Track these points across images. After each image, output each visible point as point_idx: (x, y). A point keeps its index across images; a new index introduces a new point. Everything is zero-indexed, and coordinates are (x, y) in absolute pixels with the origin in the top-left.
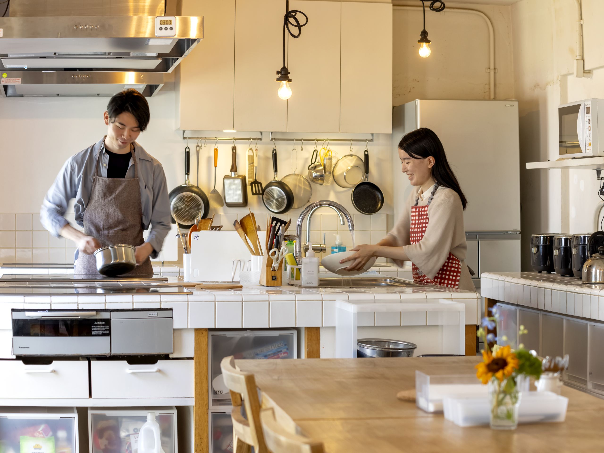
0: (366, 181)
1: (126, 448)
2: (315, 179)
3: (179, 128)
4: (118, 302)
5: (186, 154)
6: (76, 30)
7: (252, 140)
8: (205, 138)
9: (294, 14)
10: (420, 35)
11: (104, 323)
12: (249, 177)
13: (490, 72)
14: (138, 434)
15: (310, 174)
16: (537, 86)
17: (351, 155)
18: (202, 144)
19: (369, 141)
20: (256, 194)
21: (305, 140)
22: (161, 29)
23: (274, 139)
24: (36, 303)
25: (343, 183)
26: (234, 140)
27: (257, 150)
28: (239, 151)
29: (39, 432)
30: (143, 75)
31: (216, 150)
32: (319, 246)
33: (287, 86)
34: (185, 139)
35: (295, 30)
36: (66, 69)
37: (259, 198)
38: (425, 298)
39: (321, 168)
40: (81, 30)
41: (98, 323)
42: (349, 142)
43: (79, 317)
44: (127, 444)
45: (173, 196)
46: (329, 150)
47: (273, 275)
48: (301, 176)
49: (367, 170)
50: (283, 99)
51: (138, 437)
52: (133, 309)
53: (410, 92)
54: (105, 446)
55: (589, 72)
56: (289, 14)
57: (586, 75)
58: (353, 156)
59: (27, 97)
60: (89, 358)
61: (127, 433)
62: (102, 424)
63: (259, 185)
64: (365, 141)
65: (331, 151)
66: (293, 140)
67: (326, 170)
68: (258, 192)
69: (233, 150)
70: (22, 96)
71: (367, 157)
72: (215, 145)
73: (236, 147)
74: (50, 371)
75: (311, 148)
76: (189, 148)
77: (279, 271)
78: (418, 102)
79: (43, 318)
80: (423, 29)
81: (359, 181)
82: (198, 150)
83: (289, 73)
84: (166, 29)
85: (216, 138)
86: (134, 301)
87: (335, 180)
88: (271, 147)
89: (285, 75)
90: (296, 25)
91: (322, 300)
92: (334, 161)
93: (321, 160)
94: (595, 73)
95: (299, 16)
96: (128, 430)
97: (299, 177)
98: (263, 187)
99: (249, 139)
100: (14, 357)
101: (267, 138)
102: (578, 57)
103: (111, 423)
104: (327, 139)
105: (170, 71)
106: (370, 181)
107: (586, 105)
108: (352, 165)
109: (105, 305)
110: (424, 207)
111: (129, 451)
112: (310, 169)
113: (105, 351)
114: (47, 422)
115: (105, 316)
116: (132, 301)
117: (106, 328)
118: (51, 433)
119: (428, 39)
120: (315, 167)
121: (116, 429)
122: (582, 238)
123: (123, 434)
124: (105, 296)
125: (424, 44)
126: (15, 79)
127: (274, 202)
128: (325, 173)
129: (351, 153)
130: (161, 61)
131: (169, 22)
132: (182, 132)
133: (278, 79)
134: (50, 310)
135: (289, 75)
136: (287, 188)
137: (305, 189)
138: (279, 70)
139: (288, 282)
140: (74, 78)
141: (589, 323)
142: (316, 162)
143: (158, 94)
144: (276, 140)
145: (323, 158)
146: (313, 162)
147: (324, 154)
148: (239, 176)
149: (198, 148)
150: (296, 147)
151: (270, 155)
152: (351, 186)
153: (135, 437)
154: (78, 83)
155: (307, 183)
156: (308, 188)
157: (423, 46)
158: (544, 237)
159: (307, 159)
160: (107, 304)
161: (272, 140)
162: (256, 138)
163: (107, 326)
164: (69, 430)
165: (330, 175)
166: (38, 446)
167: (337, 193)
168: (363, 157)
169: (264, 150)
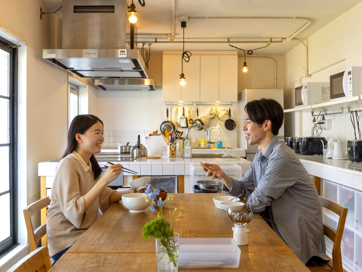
0: (230, 119)
2: (212, 118)
5: (167, 110)
8: (173, 105)
9: (186, 53)
10: (243, 64)
12: (189, 118)
13: (275, 80)
16: (291, 83)
17: (224, 110)
19: (231, 105)
21: (208, 105)
22: (121, 54)
25: (221, 119)
26: (183, 105)
27: (191, 108)
28: (185, 109)
31: (177, 109)
33: (183, 80)
34: (167, 105)
35: (187, 59)
42: (224, 105)
45: (163, 124)
47: (172, 153)
49: (230, 115)
50: (182, 85)
55: (310, 75)
56: (184, 53)
63: (192, 120)
64: (229, 105)
65: (217, 109)
66: (203, 105)
68: (192, 123)
69: (183, 109)
71: (230, 110)
72: (177, 107)
75: (210, 108)
76: (168, 108)
77: (175, 152)
78: (246, 90)
80: (245, 62)
81: (227, 119)
84: (123, 54)
85: (177, 104)
87: (219, 119)
88: (196, 107)
90: (188, 57)
92: (218, 112)
97: (206, 118)
98: (194, 121)
99: (189, 105)
101: (195, 104)
102: (306, 70)
107: (305, 85)
108: (224, 113)
112: (210, 115)
119: (246, 65)
120: (212, 114)
127: (197, 126)
128: (215, 116)
132: (165, 102)
133: (180, 78)
135: (184, 76)
136: (201, 122)
138: (181, 74)
144: (198, 105)
145: (215, 111)
146: (211, 112)
148: (185, 117)
149: (171, 108)
151: (196, 110)
152: (224, 121)
156: (209, 121)
157: (244, 67)
159: (209, 111)
162: (191, 104)
165: (217, 117)
167: (220, 123)
168: (228, 110)
169: (194, 109)
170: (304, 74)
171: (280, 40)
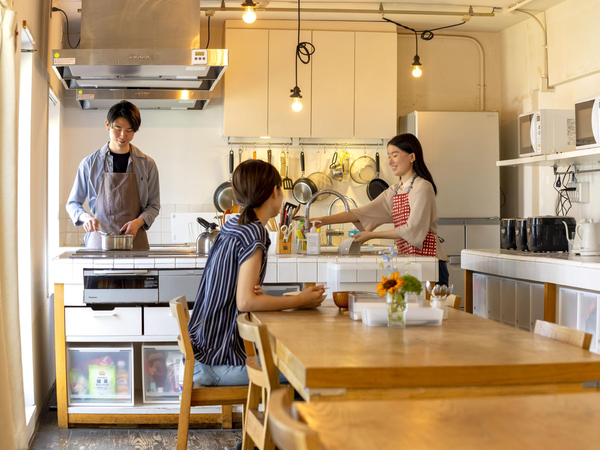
0: (377, 178)
1: (171, 374)
2: (336, 176)
3: (224, 135)
4: (164, 263)
5: (231, 156)
6: (132, 59)
7: (284, 144)
8: (246, 143)
9: (304, 45)
10: (414, 60)
11: (153, 278)
13: (480, 88)
14: (180, 363)
15: (332, 172)
16: (516, 99)
17: (365, 157)
18: (244, 148)
19: (380, 145)
20: (287, 188)
21: (327, 144)
22: (196, 59)
23: (302, 143)
24: (103, 264)
25: (358, 179)
26: (270, 145)
27: (288, 153)
29: (103, 362)
30: (193, 92)
31: (255, 152)
32: (338, 230)
33: (299, 101)
34: (230, 144)
35: (305, 59)
36: (129, 88)
37: (290, 191)
38: (396, 261)
39: (340, 167)
40: (135, 59)
41: (149, 279)
42: (363, 146)
43: (135, 274)
44: (171, 371)
45: (220, 190)
46: (346, 153)
47: (284, 246)
48: (324, 174)
49: (378, 169)
50: (295, 111)
51: (179, 366)
52: (175, 268)
53: (414, 105)
54: (155, 372)
55: (552, 88)
56: (300, 45)
57: (549, 90)
58: (367, 158)
59: (100, 109)
60: (143, 305)
61: (171, 363)
62: (152, 356)
63: (290, 181)
64: (377, 145)
65: (349, 154)
66: (317, 144)
67: (345, 169)
68: (288, 187)
69: (268, 153)
70: (96, 109)
71: (378, 158)
72: (254, 148)
73: (271, 150)
74: (112, 315)
75: (331, 152)
76: (233, 151)
77: (289, 243)
78: (416, 113)
79: (107, 275)
80: (416, 54)
81: (371, 178)
82: (240, 152)
83: (300, 91)
84: (200, 59)
85: (255, 143)
86: (176, 262)
87: (352, 177)
88: (300, 150)
89: (297, 92)
90: (307, 54)
91: (317, 263)
92: (351, 162)
93: (340, 161)
94: (557, 88)
95: (308, 47)
96: (172, 361)
97: (322, 175)
98: (293, 182)
99: (282, 144)
100: (85, 305)
101: (296, 143)
102: (543, 76)
103: (159, 355)
104: (345, 144)
105: (211, 89)
106: (380, 178)
107: (537, 114)
108: (366, 164)
109: (155, 265)
110: (405, 194)
111: (172, 376)
112: (332, 168)
113: (155, 300)
114: (110, 354)
115: (155, 273)
116: (174, 262)
117: (155, 282)
118: (113, 363)
119: (420, 63)
120: (335, 167)
121: (163, 360)
122: (534, 220)
123: (168, 364)
124: (155, 259)
125: (417, 67)
126: (89, 95)
127: (302, 196)
128: (344, 171)
129: (365, 155)
130: (202, 82)
131: (202, 54)
132: (227, 138)
133: (292, 96)
134: (113, 269)
135: (300, 93)
136: (312, 184)
137: (327, 184)
138: (293, 89)
139: (297, 252)
140: (137, 95)
141: (531, 284)
142: (336, 162)
143: (207, 108)
145: (342, 159)
146: (334, 162)
147: (342, 156)
149: (240, 151)
150: (320, 150)
151: (299, 157)
152: (366, 182)
153: (177, 366)
154: (140, 98)
155: (329, 179)
156: (330, 184)
157: (415, 67)
158: (510, 221)
159: (329, 160)
160: (156, 265)
161: (300, 144)
162: (287, 143)
163: (156, 281)
164: (126, 360)
165: (348, 173)
166: (102, 372)
167: (354, 188)
168: (374, 158)
169: (294, 153)
170: (540, 83)
171: (490, 11)
